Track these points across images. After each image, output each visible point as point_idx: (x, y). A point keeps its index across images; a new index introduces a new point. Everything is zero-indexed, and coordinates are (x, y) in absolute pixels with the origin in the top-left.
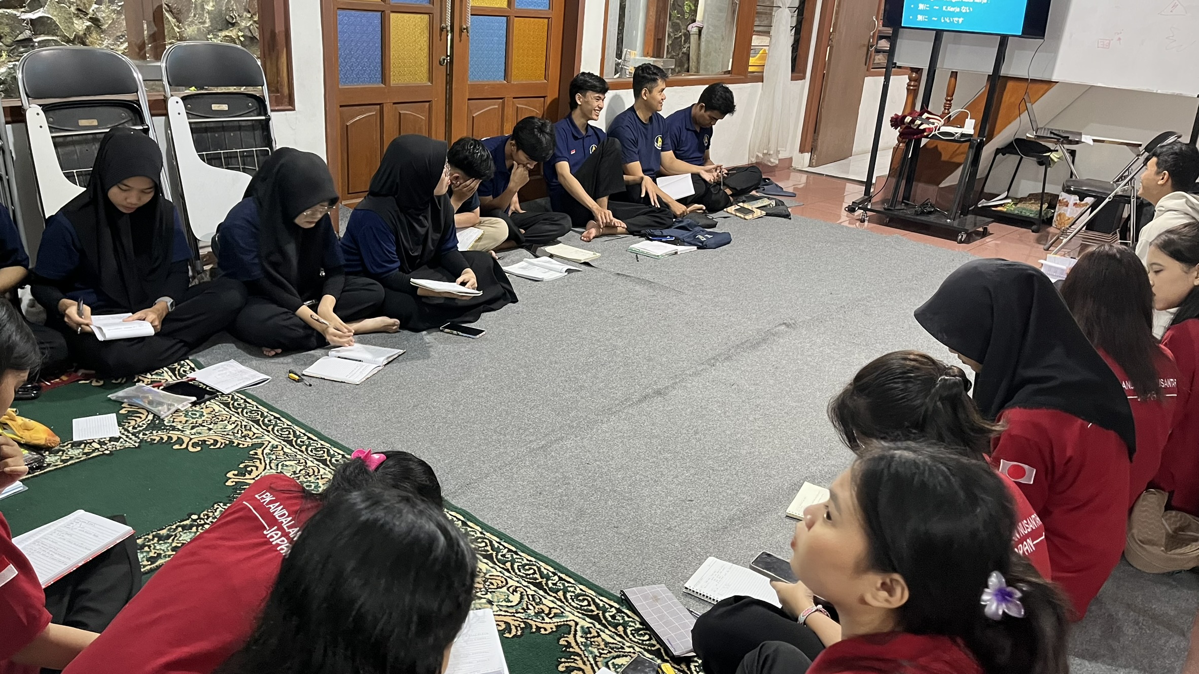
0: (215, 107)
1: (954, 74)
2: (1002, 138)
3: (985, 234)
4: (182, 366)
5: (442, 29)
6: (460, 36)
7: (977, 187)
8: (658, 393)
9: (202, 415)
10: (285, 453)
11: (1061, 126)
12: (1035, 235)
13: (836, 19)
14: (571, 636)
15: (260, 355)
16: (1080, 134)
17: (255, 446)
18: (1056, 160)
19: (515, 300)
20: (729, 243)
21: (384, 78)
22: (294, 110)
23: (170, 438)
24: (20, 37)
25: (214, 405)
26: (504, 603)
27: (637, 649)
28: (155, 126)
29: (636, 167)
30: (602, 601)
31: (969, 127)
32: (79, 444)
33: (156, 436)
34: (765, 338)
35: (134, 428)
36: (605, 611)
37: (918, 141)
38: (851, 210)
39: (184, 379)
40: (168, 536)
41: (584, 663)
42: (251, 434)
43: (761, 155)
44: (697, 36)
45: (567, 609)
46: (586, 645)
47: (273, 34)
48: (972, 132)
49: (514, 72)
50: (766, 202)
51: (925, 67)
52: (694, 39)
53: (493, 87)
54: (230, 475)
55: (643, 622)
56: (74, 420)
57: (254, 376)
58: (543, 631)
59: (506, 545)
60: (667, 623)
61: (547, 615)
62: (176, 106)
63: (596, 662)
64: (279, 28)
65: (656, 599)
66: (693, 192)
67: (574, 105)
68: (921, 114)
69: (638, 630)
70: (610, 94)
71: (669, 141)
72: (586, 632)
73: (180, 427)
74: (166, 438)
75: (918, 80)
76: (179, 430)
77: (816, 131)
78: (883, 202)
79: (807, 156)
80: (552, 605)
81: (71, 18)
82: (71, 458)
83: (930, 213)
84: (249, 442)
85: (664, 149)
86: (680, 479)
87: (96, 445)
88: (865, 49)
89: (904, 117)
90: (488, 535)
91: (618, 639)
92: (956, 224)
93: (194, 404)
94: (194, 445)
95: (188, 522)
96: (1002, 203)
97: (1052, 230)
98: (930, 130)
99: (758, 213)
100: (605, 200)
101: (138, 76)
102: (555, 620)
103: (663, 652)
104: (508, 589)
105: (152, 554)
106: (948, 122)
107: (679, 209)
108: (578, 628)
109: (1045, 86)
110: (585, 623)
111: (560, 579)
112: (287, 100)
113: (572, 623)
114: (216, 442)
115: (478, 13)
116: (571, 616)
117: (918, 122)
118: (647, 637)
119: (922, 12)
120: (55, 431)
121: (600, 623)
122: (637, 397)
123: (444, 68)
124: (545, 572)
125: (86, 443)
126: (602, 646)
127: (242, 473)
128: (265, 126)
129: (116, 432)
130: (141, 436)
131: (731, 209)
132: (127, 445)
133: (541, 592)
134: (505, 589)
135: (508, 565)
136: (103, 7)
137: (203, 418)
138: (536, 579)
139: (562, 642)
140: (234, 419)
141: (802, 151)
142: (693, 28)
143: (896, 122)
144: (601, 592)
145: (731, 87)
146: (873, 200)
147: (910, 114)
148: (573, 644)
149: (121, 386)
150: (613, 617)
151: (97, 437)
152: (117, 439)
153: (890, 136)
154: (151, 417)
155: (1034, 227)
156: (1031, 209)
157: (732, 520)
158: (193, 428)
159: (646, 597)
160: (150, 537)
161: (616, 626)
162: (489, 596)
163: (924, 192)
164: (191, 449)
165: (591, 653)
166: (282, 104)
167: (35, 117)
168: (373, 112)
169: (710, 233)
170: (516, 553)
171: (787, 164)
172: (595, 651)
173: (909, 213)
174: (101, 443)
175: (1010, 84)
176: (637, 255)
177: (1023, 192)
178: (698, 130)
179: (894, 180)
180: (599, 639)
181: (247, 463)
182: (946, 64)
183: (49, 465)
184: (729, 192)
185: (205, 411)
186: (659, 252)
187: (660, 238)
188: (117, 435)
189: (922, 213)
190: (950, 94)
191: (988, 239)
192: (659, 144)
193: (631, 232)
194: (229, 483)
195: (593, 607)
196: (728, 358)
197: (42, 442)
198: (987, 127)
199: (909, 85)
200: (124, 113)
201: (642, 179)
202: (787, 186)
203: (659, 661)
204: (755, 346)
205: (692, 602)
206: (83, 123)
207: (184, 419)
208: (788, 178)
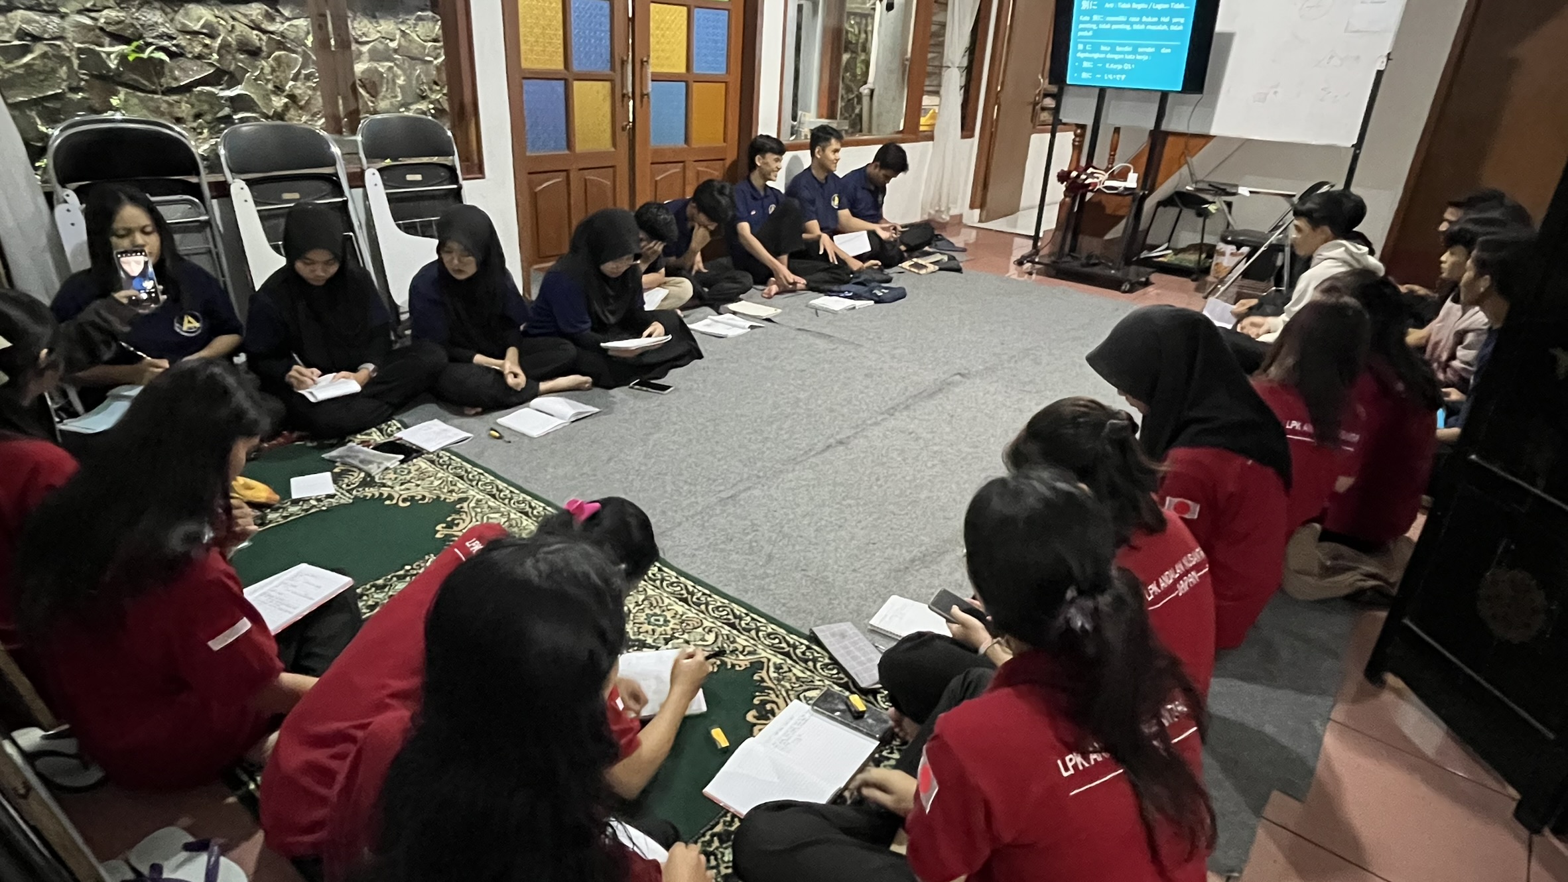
0: (410, 177)
1: (1117, 130)
2: (1163, 190)
3: (1147, 283)
4: (389, 426)
5: (623, 96)
6: (642, 101)
7: (1140, 238)
8: (841, 443)
9: (409, 472)
10: (489, 507)
11: (1218, 178)
12: (1193, 285)
13: (1004, 77)
14: (764, 672)
15: (462, 414)
16: (1236, 186)
17: (462, 500)
18: (1214, 211)
19: (700, 356)
20: (904, 297)
21: (570, 145)
22: (483, 178)
23: (381, 494)
24: (220, 114)
25: (421, 462)
26: (701, 643)
27: (827, 682)
28: (353, 197)
29: (814, 225)
30: (793, 639)
31: (1132, 181)
32: (295, 502)
33: (369, 492)
34: (941, 388)
35: (348, 485)
36: (795, 647)
37: (1084, 196)
38: (1020, 263)
39: (392, 439)
40: (384, 586)
41: (777, 696)
42: (456, 489)
43: (932, 212)
44: (868, 98)
45: (760, 646)
46: (779, 680)
47: (462, 106)
48: (1134, 185)
49: (694, 135)
50: (938, 257)
51: (1089, 123)
52: (866, 101)
53: (675, 151)
54: (439, 528)
55: (831, 658)
56: (292, 480)
57: (456, 435)
58: (737, 668)
59: (700, 588)
60: (854, 658)
61: (741, 653)
62: (373, 178)
63: (788, 695)
64: (468, 98)
65: (843, 635)
66: (869, 249)
67: (752, 166)
68: (1087, 169)
69: (826, 665)
70: (788, 156)
71: (845, 200)
72: (778, 668)
73: (390, 483)
74: (377, 495)
75: (1082, 136)
76: (389, 487)
77: (985, 186)
78: (1050, 255)
79: (977, 212)
80: (745, 643)
81: (268, 95)
82: (291, 515)
83: (1095, 265)
84: (455, 497)
85: (841, 207)
86: (864, 524)
87: (313, 502)
88: (1030, 108)
89: (1070, 172)
90: (682, 579)
91: (809, 673)
92: (1120, 275)
93: (402, 462)
94: (404, 500)
95: (401, 572)
96: (1162, 254)
97: (1210, 278)
98: (1095, 184)
99: (932, 268)
100: (785, 258)
101: (336, 150)
102: (749, 657)
103: (851, 685)
104: (704, 629)
105: (370, 603)
106: (1112, 177)
107: (856, 265)
108: (771, 664)
109: (1203, 141)
110: (778, 659)
111: (753, 619)
112: (476, 169)
113: (765, 660)
114: (424, 497)
115: (657, 78)
116: (764, 654)
117: (1083, 177)
118: (835, 671)
119: (1087, 70)
120: (276, 491)
121: (791, 658)
122: (820, 446)
123: (626, 133)
124: (738, 613)
125: (305, 500)
126: (794, 680)
127: (450, 525)
128: (457, 194)
129: (332, 489)
130: (354, 492)
131: (906, 265)
132: (342, 501)
133: (735, 632)
134: (700, 630)
135: (703, 607)
136: (299, 84)
137: (411, 475)
138: (729, 619)
139: (756, 677)
140: (440, 475)
141: (972, 207)
142: (865, 90)
143: (1062, 177)
144: (790, 630)
145: (904, 146)
146: (1041, 253)
147: (1076, 169)
148: (766, 678)
149: (333, 447)
150: (803, 653)
151: (314, 494)
152: (332, 496)
153: (1057, 191)
154: (362, 475)
155: (1194, 276)
156: (1190, 259)
157: (913, 561)
158: (402, 484)
159: (833, 635)
160: (368, 586)
161: (806, 661)
162: (686, 636)
163: (1089, 244)
164: (401, 504)
165: (783, 686)
166: (473, 173)
167: (240, 191)
168: (559, 179)
169: (886, 288)
170: (710, 596)
171: (958, 221)
172: (788, 685)
173: (1075, 265)
174: (319, 500)
175: (1170, 139)
176: (816, 310)
177: (1182, 244)
178: (872, 188)
179: (1060, 235)
180: (790, 674)
181: (454, 516)
182: (1111, 118)
183: (271, 522)
184: (903, 248)
185: (413, 469)
186: (837, 308)
187: (838, 293)
188: (332, 492)
189: (1088, 265)
190: (1114, 149)
191: (1150, 289)
192: (835, 203)
193: (810, 288)
194: (438, 536)
195: (784, 645)
196: (907, 407)
197: (263, 500)
198: (1149, 181)
199: (1074, 140)
200: (326, 187)
201: (820, 237)
202: (958, 242)
203: (847, 693)
204: (931, 395)
205: (877, 638)
206: (286, 196)
207: (393, 476)
208: (958, 234)
